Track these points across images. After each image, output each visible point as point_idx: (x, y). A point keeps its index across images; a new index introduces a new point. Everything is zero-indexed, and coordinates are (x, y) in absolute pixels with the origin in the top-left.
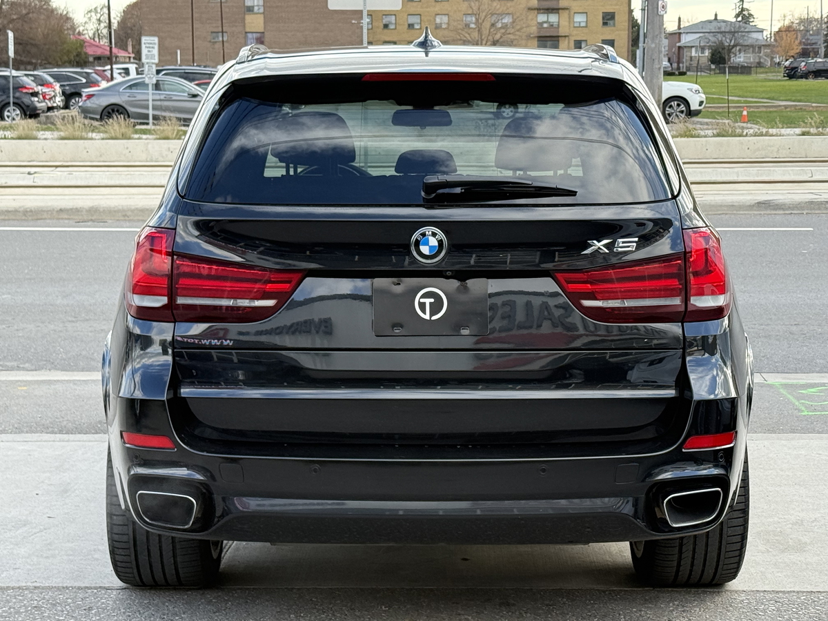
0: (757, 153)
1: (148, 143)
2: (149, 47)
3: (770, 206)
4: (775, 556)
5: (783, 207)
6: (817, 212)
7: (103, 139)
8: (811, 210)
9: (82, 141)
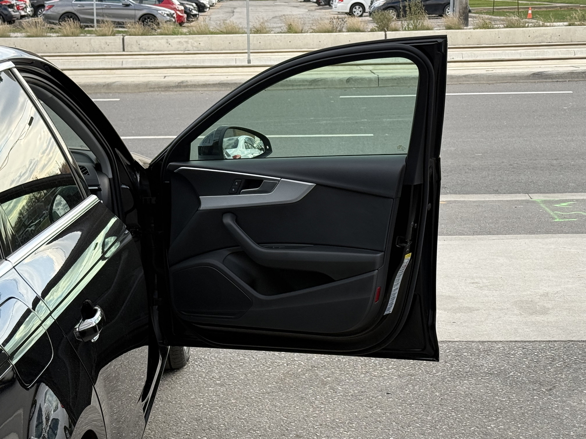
0: (535, 40)
1: (91, 39)
3: (542, 76)
4: (525, 317)
5: (551, 77)
6: (576, 80)
7: (58, 36)
8: (572, 78)
9: (43, 38)
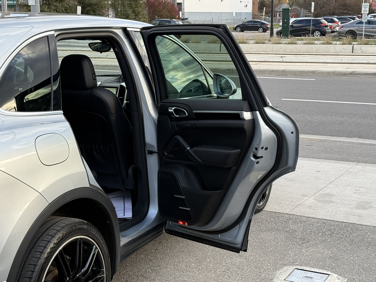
2: (365, 7)
